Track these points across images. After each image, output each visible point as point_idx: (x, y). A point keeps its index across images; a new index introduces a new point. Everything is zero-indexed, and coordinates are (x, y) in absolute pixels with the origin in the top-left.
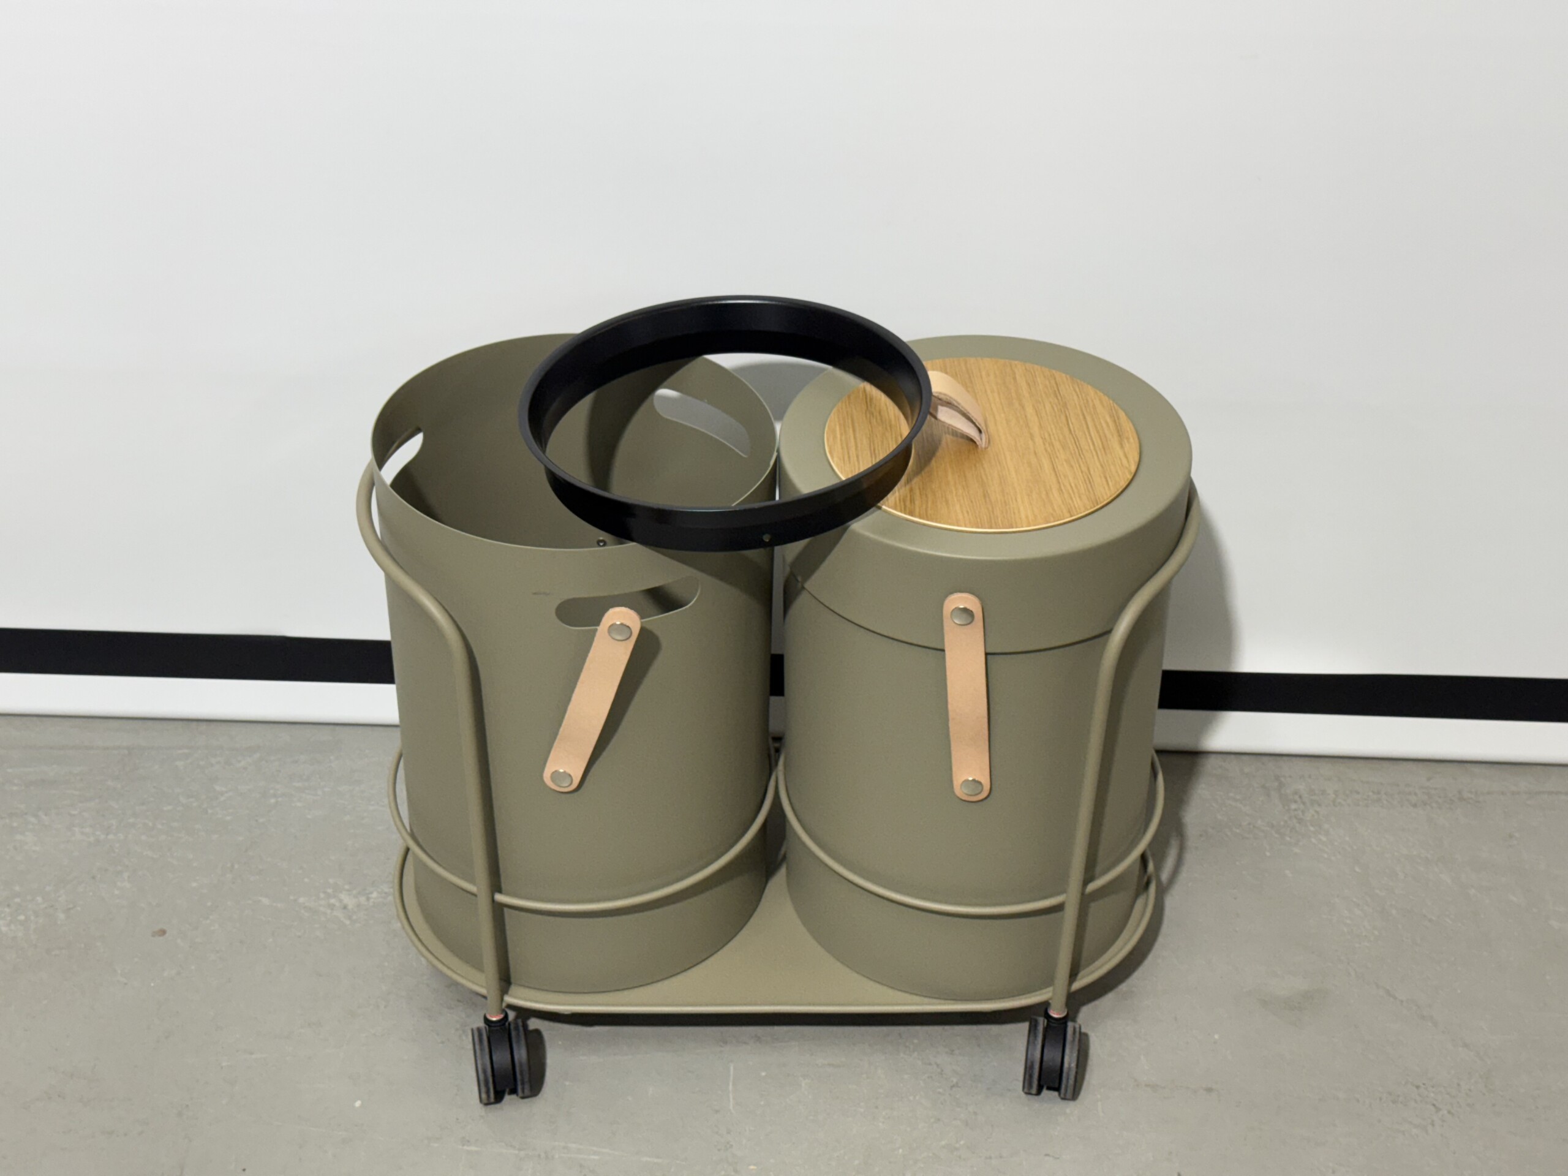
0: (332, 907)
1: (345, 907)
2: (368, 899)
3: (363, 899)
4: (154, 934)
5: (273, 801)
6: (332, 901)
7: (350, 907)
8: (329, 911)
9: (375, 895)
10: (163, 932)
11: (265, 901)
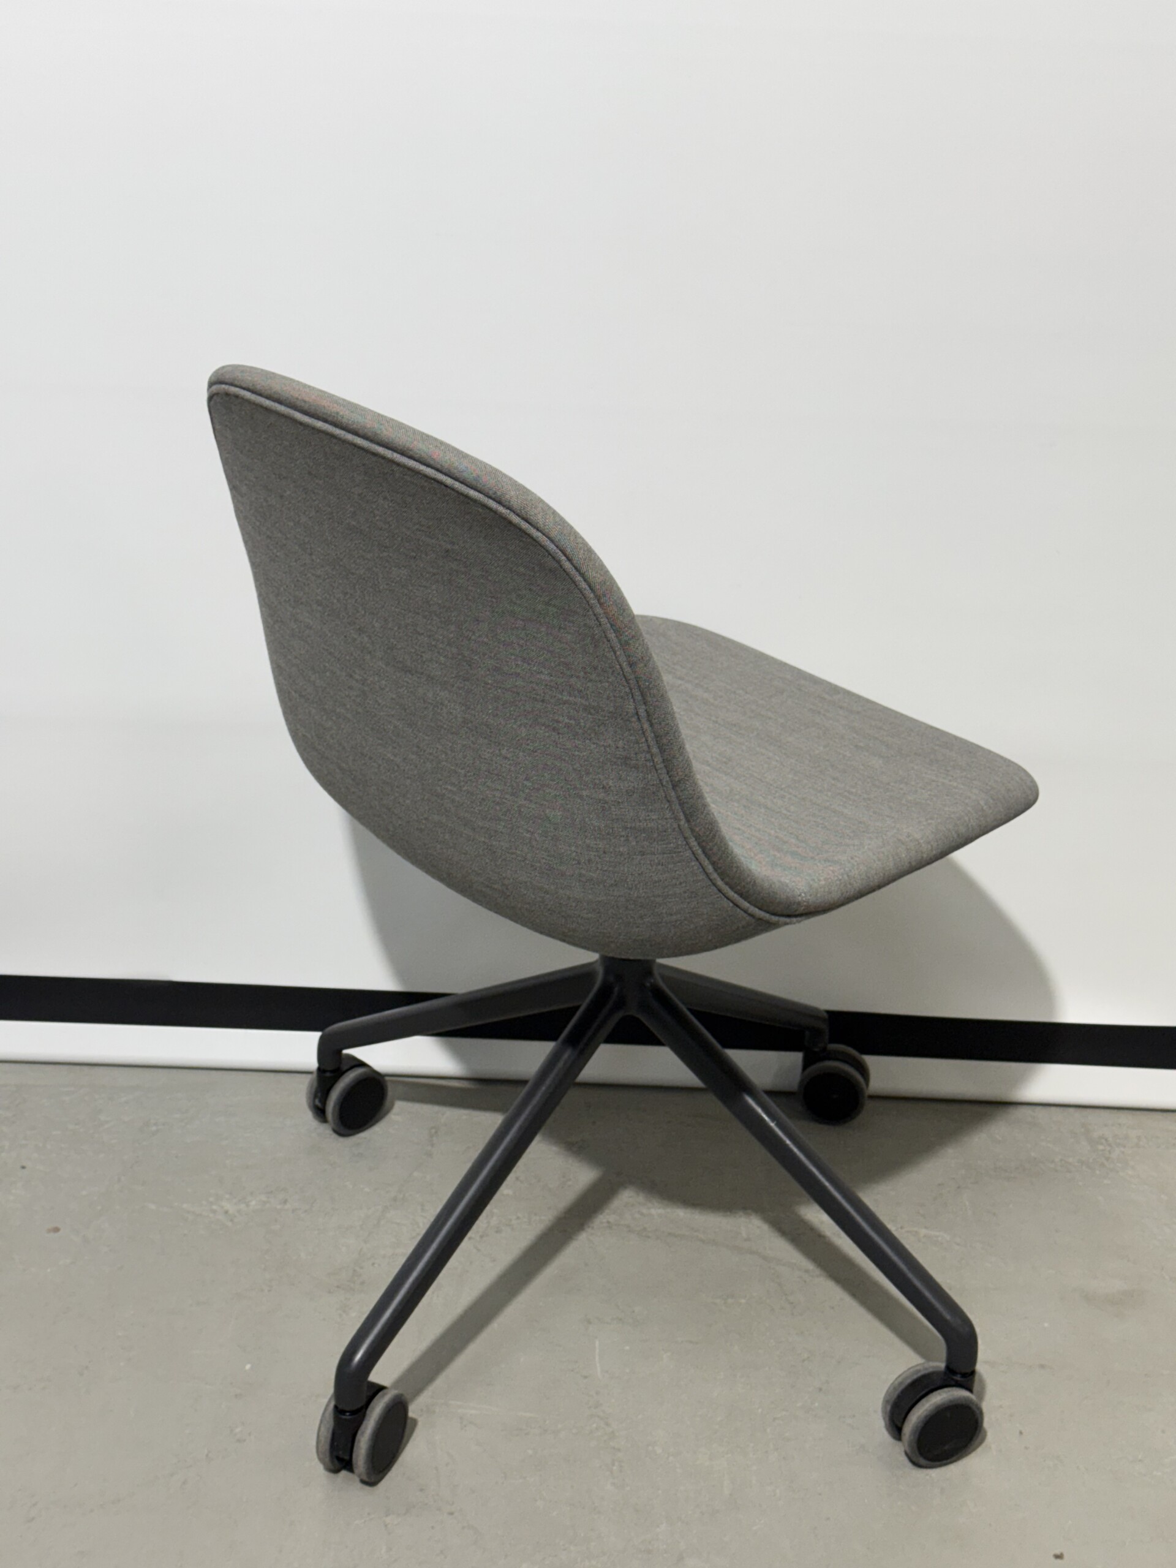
0: (214, 1212)
1: (226, 1212)
2: (248, 1206)
3: (242, 1206)
4: (49, 1231)
5: (154, 1128)
6: (214, 1207)
7: (231, 1212)
8: (211, 1215)
9: (253, 1203)
10: (56, 1230)
11: (153, 1207)
